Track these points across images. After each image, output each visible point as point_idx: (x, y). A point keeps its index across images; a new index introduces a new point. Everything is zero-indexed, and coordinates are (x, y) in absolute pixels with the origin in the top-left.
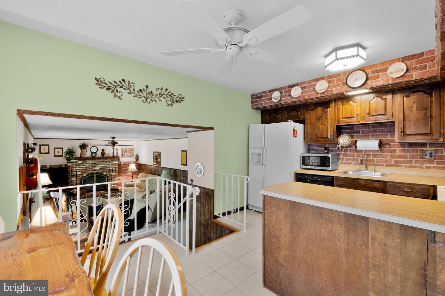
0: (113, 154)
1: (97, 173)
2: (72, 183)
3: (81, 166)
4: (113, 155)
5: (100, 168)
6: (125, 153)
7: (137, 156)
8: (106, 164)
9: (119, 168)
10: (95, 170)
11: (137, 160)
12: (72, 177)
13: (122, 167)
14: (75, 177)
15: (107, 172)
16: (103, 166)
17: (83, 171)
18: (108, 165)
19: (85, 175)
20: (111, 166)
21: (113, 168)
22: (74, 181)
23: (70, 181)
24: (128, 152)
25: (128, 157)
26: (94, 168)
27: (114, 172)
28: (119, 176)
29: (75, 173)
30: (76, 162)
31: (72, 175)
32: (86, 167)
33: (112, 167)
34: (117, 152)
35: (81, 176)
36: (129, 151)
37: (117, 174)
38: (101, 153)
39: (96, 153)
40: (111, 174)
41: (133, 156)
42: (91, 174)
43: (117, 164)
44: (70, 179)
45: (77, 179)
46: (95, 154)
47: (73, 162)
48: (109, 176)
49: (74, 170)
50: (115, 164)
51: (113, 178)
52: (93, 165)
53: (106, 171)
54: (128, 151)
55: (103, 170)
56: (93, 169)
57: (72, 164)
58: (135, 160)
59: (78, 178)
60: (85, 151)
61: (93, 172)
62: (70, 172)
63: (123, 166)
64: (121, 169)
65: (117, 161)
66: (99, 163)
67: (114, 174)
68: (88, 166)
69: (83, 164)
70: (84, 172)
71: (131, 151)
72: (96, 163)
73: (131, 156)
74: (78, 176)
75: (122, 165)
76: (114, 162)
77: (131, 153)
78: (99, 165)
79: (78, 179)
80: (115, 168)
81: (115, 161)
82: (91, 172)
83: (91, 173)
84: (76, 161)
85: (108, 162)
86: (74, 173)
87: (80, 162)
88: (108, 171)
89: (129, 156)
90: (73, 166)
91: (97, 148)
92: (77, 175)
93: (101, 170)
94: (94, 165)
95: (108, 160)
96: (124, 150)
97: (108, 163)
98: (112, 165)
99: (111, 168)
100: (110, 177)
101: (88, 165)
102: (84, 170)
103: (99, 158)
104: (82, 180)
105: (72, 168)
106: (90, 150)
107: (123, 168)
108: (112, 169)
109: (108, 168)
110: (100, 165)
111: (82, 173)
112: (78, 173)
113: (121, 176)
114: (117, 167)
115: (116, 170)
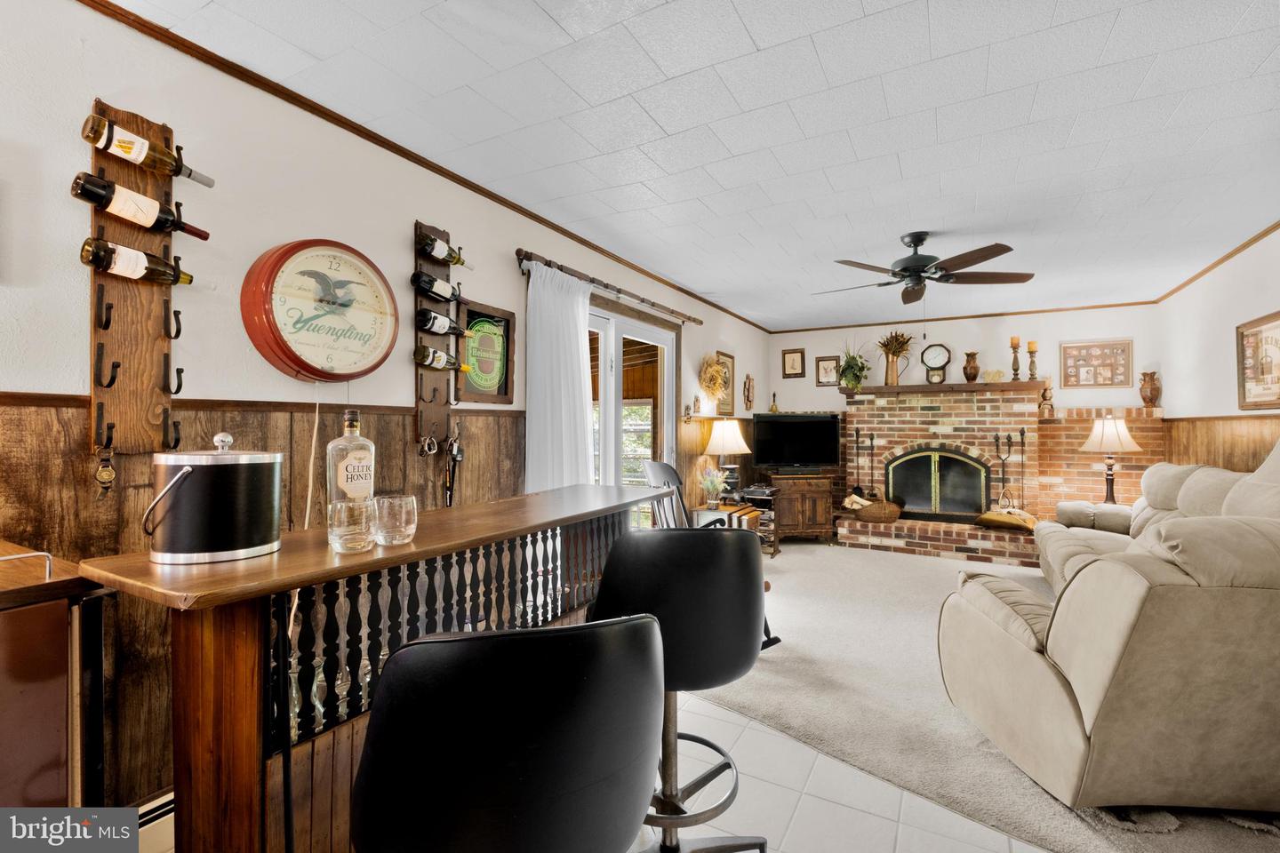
0: (1016, 370)
1: (942, 448)
2: (858, 474)
3: (887, 418)
4: (1016, 375)
5: (956, 429)
6: (1077, 367)
7: (1150, 378)
8: (980, 415)
9: (1041, 436)
10: (935, 436)
11: (1152, 398)
12: (858, 455)
13: (1063, 433)
14: (868, 455)
15: (986, 448)
16: (968, 422)
17: (893, 436)
18: (988, 419)
19: (898, 451)
20: (1003, 423)
21: (1013, 434)
22: (863, 468)
23: (853, 468)
24: (1095, 362)
25: (1097, 384)
26: (933, 429)
27: (1016, 452)
28: (1042, 473)
29: (868, 442)
30: (871, 402)
31: (858, 448)
32: (904, 422)
33: (1007, 428)
34: (1032, 363)
35: (887, 454)
36: (1103, 356)
37: (1030, 459)
38: (965, 368)
39: (943, 368)
40: (1003, 457)
41: (1126, 382)
42: (920, 449)
43: (1031, 415)
44: (852, 461)
45: (872, 461)
46: (941, 372)
47: (861, 402)
48: (993, 466)
49: (863, 429)
50: (1022, 415)
51: (1012, 478)
52: (927, 416)
53: (981, 444)
54: (1097, 357)
55: (967, 437)
56: (927, 430)
57: (858, 410)
58: (1141, 403)
59: (875, 458)
60: (900, 362)
61: (927, 444)
62: (851, 435)
63: (1067, 429)
64: (1059, 444)
65: (1030, 401)
66: (951, 408)
67: (1015, 458)
68: (908, 418)
69: (891, 409)
70: (896, 439)
71: (1114, 355)
72: (938, 408)
73: (1112, 379)
74: (875, 451)
75: (1064, 424)
76: (1017, 408)
77: (1113, 367)
78: (949, 415)
79: (875, 464)
80: (1022, 433)
81: (1022, 400)
82: (922, 441)
83: (919, 445)
84: (871, 397)
85: (988, 406)
86: (863, 442)
87: (882, 402)
88: (990, 444)
89: (1100, 380)
90: (859, 416)
91: (949, 351)
92: (872, 448)
93: (960, 437)
94: (933, 416)
95: (988, 395)
96: (1075, 353)
97: (988, 410)
98: (1007, 419)
99: (1005, 430)
100: (1000, 470)
101: (911, 416)
102: (896, 433)
103: (953, 389)
104: (891, 468)
105: (858, 422)
106: (922, 361)
107: (1068, 437)
108: (1009, 438)
109: (988, 430)
110: (957, 415)
111: (890, 442)
112: (878, 442)
113: (1056, 474)
114: (1033, 430)
115: (1026, 441)
